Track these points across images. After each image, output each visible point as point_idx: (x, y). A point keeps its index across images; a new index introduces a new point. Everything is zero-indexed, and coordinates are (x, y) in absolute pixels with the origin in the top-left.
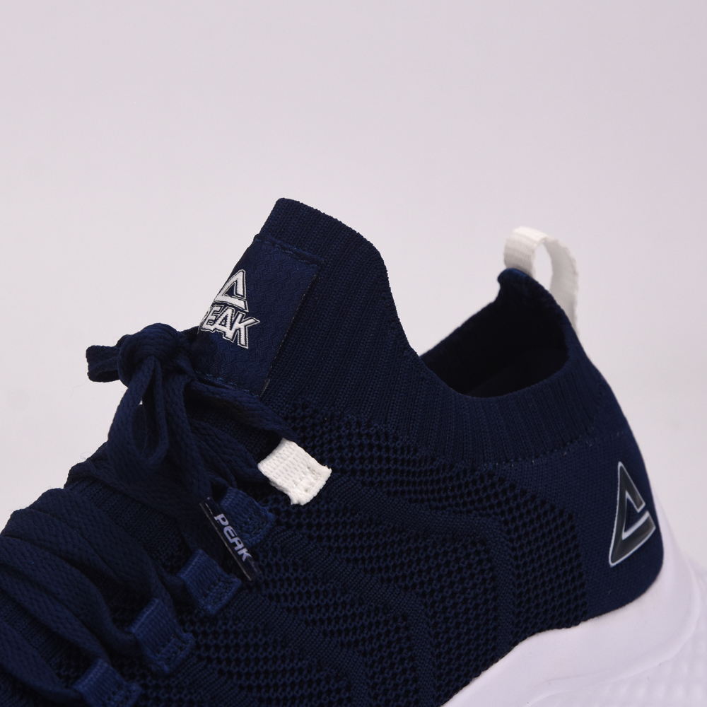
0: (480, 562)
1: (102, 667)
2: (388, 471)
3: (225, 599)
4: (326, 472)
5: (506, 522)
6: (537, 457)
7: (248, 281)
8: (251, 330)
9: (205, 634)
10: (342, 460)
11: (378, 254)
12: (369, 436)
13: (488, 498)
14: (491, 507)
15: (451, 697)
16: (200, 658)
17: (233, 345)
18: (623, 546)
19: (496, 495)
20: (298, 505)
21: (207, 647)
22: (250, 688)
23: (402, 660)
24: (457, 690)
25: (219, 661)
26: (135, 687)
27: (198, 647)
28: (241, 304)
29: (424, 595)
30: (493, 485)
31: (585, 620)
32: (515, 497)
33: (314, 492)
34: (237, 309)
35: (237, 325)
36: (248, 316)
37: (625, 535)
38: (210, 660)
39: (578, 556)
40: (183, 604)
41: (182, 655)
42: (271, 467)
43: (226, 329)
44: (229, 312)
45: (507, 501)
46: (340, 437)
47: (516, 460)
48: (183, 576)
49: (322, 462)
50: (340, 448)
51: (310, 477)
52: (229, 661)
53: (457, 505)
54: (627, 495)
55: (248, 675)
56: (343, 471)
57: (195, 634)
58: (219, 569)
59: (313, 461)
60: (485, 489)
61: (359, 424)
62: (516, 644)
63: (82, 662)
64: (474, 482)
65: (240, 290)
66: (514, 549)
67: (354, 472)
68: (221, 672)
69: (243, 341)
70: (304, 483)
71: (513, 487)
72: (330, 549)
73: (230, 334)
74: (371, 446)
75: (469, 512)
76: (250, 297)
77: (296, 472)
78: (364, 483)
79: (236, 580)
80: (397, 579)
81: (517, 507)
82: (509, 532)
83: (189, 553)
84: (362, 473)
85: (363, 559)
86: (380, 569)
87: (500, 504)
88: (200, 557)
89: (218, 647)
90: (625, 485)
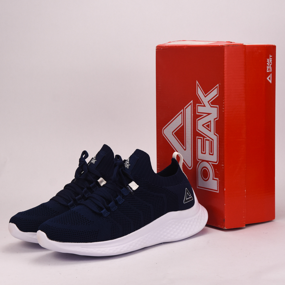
0: (162, 200)
1: (105, 210)
2: (147, 187)
3: (122, 202)
5: (166, 195)
6: (172, 186)
7: (129, 160)
8: (129, 166)
9: (119, 207)
10: (140, 185)
11: (149, 155)
13: (164, 191)
16: (118, 210)
18: (186, 201)
19: (165, 191)
20: (133, 190)
21: (119, 208)
22: (125, 214)
23: (149, 213)
24: (157, 218)
26: (109, 213)
28: (128, 163)
29: (153, 204)
30: (164, 190)
31: (179, 210)
32: (168, 191)
33: (136, 189)
34: (127, 163)
35: (127, 165)
36: (129, 164)
37: (187, 199)
38: (120, 210)
39: (178, 201)
40: (116, 203)
41: (116, 209)
42: (130, 185)
44: (126, 164)
45: (167, 192)
47: (168, 186)
48: (117, 199)
49: (138, 185)
50: (140, 183)
51: (136, 187)
52: (122, 210)
53: (158, 192)
54: (187, 193)
55: (125, 212)
56: (140, 186)
57: (118, 207)
58: (122, 198)
59: (136, 184)
60: (163, 190)
61: (143, 180)
62: (167, 213)
63: (102, 209)
64: (161, 189)
65: (128, 161)
66: (167, 199)
67: (142, 187)
68: (121, 212)
69: (128, 168)
70: (135, 187)
71: (168, 190)
72: (138, 197)
73: (126, 167)
74: (145, 183)
75: (160, 193)
76: (129, 162)
77: (134, 186)
78: (143, 188)
79: (124, 200)
80: (148, 202)
81: (168, 193)
82: (166, 196)
83: (117, 196)
84: (143, 187)
85: (143, 199)
86: (146, 200)
87: (165, 192)
88: (119, 197)
89: (121, 209)
90: (187, 191)
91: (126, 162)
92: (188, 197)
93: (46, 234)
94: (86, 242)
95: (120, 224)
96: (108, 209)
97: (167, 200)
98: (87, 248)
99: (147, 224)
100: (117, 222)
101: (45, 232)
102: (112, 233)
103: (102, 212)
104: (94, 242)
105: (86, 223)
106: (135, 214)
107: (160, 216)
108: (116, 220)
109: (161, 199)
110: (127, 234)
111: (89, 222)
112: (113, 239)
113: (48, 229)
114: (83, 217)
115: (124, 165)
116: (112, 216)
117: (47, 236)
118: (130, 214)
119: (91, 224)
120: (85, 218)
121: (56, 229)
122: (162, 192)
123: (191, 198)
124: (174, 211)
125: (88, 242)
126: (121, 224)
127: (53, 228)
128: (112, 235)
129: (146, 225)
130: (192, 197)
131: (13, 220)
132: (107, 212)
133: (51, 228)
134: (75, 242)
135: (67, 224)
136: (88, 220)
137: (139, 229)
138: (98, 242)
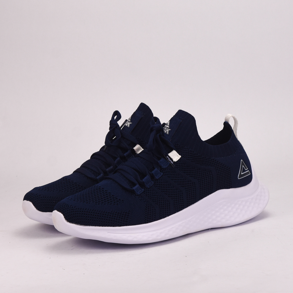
0: (210, 175)
1: (137, 186)
2: (191, 158)
3: (160, 176)
4: (180, 156)
5: (216, 168)
6: (223, 157)
7: (170, 123)
8: (169, 131)
9: (156, 182)
10: (183, 155)
11: (194, 118)
12: (189, 151)
13: (213, 164)
14: (213, 165)
15: (203, 198)
16: (155, 186)
17: (166, 134)
19: (214, 163)
20: (174, 162)
21: (156, 184)
22: (163, 191)
23: (193, 190)
24: (204, 197)
25: (158, 187)
26: (143, 189)
27: (154, 184)
28: (168, 127)
29: (198, 179)
30: (214, 161)
31: (232, 188)
32: (218, 164)
33: (177, 160)
34: (167, 128)
35: (167, 130)
36: (169, 129)
37: (242, 174)
38: (156, 186)
39: (231, 176)
40: (152, 177)
41: (151, 185)
42: (170, 154)
43: (165, 131)
44: (166, 128)
45: (216, 164)
46: (183, 151)
47: (219, 157)
48: (153, 172)
49: (180, 155)
50: (183, 153)
51: (177, 157)
53: (206, 165)
54: (243, 166)
56: (183, 157)
57: (154, 182)
58: (159, 171)
59: (178, 154)
60: (212, 162)
61: (187, 149)
62: (217, 191)
63: (134, 185)
64: (210, 161)
65: (168, 124)
67: (185, 157)
68: (158, 188)
69: (168, 133)
70: (176, 158)
71: (218, 162)
72: (180, 170)
73: (166, 132)
74: (189, 153)
75: (208, 166)
76: (170, 126)
77: (175, 156)
78: (187, 159)
79: (162, 173)
80: (193, 176)
81: (218, 165)
82: (216, 170)
83: (154, 168)
84: (187, 157)
85: (186, 172)
86: (190, 174)
87: (215, 165)
88: (156, 169)
89: (158, 184)
90: (243, 164)
91: (166, 126)
92: (244, 171)
93: (64, 215)
94: (114, 226)
95: (156, 204)
96: (142, 185)
97: (217, 174)
98: (115, 233)
99: (191, 205)
100: (152, 201)
101: (62, 213)
102: (146, 216)
103: (134, 188)
104: (123, 226)
105: (114, 202)
106: (177, 192)
107: (208, 195)
108: (152, 199)
109: (210, 173)
110: (166, 217)
111: (117, 201)
112: (147, 223)
113: (66, 209)
114: (110, 195)
115: (162, 130)
116: (146, 194)
117: (64, 217)
118: (170, 192)
119: (120, 203)
120: (112, 196)
121: (76, 209)
122: (211, 164)
123: (248, 173)
124: (226, 188)
125: (116, 226)
126: (158, 204)
127: (72, 207)
128: (146, 218)
129: (189, 206)
130: (248, 171)
131: (28, 197)
132: (140, 189)
133: (70, 208)
134: (100, 226)
135: (90, 203)
136: (116, 199)
137: (181, 210)
138: (129, 225)
